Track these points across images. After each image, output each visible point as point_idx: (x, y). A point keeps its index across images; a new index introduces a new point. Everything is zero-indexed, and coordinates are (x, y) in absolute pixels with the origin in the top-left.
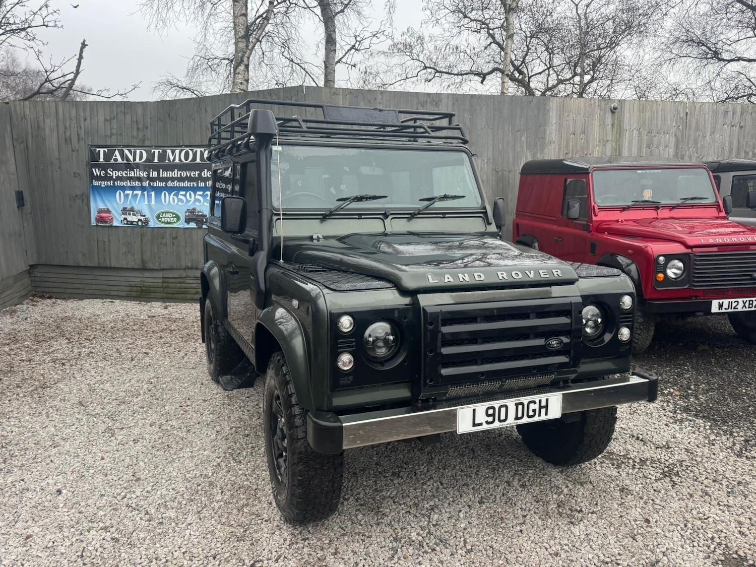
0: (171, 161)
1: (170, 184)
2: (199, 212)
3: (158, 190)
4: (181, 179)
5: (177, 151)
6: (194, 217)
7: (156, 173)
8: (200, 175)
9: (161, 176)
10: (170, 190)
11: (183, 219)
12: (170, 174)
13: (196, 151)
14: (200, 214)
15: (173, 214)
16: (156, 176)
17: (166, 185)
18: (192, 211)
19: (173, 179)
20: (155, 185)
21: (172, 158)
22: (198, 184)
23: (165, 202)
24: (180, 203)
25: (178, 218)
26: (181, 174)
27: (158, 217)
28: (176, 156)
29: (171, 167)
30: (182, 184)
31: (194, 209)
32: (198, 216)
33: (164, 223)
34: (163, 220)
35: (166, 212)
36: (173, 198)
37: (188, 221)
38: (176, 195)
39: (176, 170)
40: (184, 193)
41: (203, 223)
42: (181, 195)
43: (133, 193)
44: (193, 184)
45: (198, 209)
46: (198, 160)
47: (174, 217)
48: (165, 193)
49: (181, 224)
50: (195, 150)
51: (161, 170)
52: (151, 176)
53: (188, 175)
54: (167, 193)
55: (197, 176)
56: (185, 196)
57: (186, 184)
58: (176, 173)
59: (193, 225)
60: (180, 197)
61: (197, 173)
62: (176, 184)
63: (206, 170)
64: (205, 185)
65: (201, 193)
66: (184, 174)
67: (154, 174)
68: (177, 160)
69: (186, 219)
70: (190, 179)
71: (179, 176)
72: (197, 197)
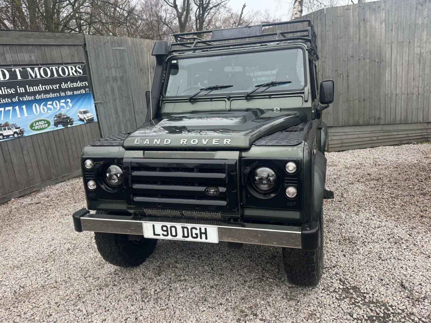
0: (34, 77)
1: (38, 97)
2: (64, 116)
3: (29, 104)
4: (46, 92)
5: (36, 69)
6: (61, 120)
7: (23, 88)
8: (60, 87)
9: (28, 91)
10: (39, 102)
11: (52, 123)
12: (36, 89)
13: (52, 68)
14: (65, 117)
15: (45, 121)
16: (24, 91)
17: (35, 98)
18: (59, 116)
19: (40, 93)
20: (25, 99)
21: (34, 76)
22: (60, 94)
23: (37, 113)
24: (49, 111)
25: (49, 123)
26: (45, 88)
27: (32, 126)
28: (36, 73)
29: (35, 82)
30: (48, 96)
31: (60, 114)
32: (64, 119)
33: (38, 130)
34: (36, 128)
35: (38, 121)
36: (43, 108)
37: (56, 124)
38: (45, 105)
39: (40, 85)
40: (51, 103)
41: (67, 124)
42: (49, 104)
43: (5, 109)
44: (57, 95)
45: (63, 113)
46: (56, 75)
47: (46, 124)
48: (35, 105)
49: (52, 128)
50: (50, 68)
51: (27, 86)
52: (19, 92)
53: (51, 88)
54: (37, 105)
55: (58, 88)
56: (52, 104)
57: (51, 95)
58: (41, 88)
59: (60, 127)
60: (48, 106)
61: (57, 85)
62: (43, 96)
63: (63, 83)
64: (65, 94)
65: (64, 101)
66: (48, 87)
67: (22, 90)
68: (39, 77)
69: (55, 123)
70: (53, 91)
71: (44, 89)
72: (62, 104)
